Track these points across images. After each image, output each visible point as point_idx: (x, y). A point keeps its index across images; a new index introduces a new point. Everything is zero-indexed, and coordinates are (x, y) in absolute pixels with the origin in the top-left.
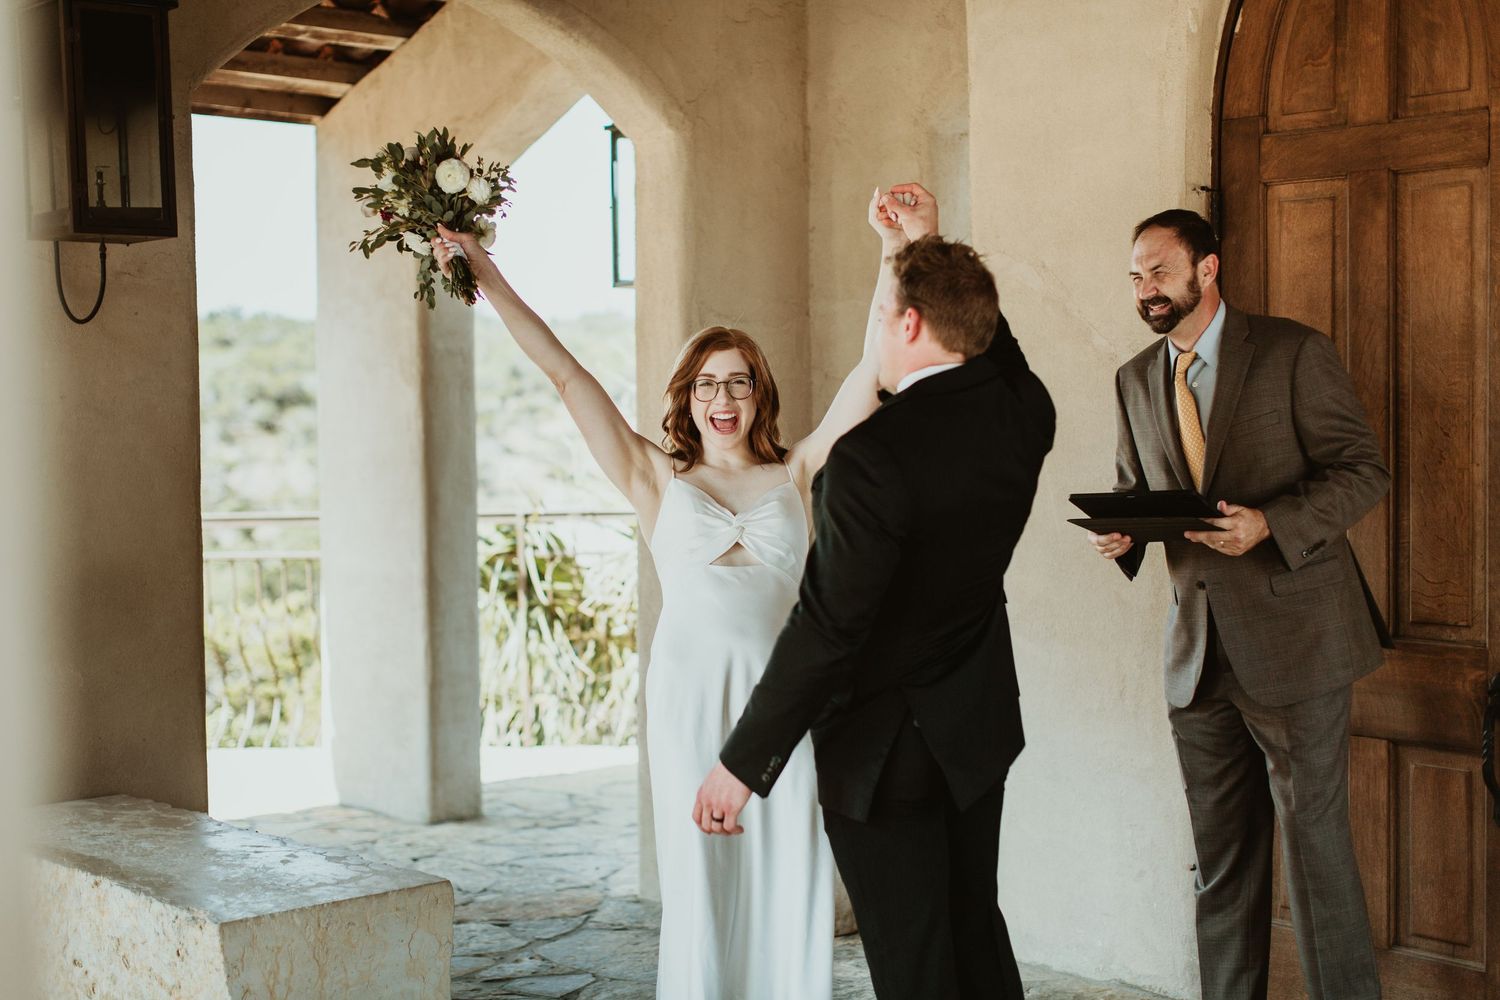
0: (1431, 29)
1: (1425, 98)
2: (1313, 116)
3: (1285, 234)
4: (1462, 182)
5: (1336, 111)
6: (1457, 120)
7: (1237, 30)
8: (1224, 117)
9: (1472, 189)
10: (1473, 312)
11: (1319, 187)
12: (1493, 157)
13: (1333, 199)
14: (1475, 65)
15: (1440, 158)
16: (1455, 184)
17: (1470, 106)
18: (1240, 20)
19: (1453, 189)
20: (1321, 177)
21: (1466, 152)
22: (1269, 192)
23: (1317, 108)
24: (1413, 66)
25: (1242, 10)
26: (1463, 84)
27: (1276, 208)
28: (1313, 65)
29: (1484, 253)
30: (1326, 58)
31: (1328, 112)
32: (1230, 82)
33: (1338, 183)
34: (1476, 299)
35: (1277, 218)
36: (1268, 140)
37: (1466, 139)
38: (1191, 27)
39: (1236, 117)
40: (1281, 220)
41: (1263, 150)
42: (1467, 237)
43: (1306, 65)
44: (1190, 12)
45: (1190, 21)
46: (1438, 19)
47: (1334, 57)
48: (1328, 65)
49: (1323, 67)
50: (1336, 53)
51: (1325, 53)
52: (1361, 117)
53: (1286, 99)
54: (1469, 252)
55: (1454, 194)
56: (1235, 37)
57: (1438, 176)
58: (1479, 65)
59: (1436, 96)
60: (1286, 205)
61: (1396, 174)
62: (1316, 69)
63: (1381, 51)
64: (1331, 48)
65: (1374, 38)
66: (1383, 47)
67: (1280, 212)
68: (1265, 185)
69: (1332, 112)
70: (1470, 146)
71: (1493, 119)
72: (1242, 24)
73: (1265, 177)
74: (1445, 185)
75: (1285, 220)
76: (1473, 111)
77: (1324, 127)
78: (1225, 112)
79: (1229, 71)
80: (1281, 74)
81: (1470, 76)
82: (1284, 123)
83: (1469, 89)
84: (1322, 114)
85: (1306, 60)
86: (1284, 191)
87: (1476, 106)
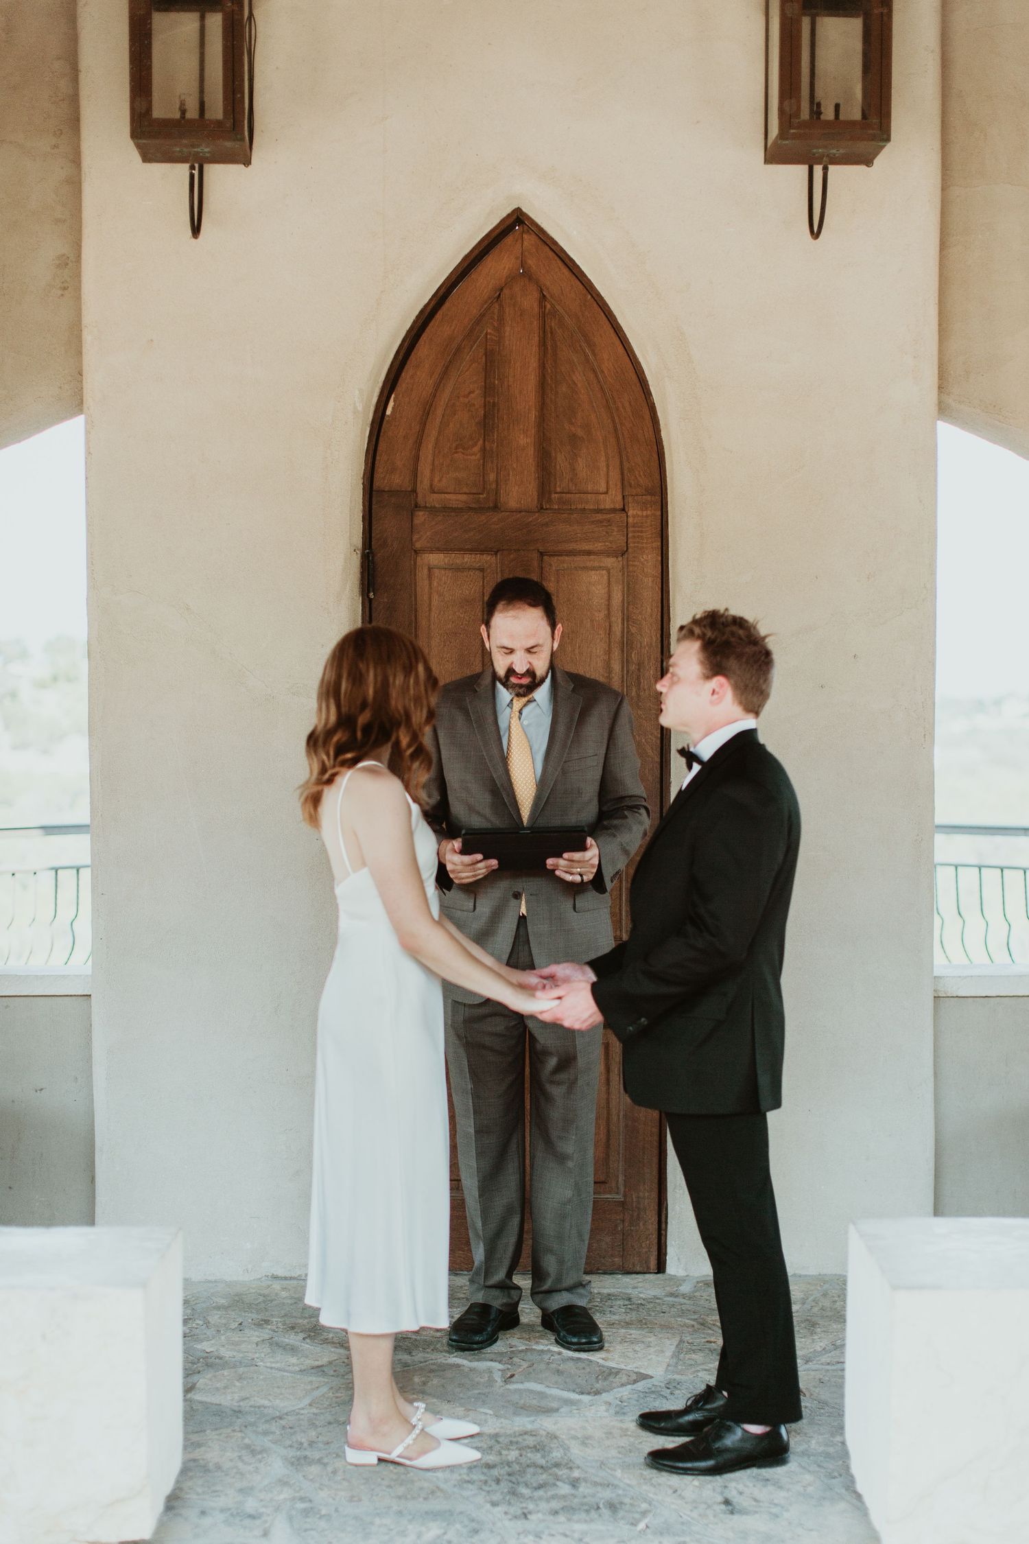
0: (574, 440)
1: (569, 496)
2: (464, 497)
3: (435, 597)
4: (600, 568)
5: (485, 495)
6: (600, 517)
7: (389, 412)
8: (374, 488)
9: (609, 573)
10: (610, 672)
11: (468, 559)
12: (630, 550)
13: (482, 570)
14: (611, 474)
15: (586, 547)
16: (593, 569)
17: (607, 507)
18: (391, 404)
19: (593, 572)
20: (472, 550)
21: (607, 544)
22: (419, 559)
23: (468, 492)
24: (558, 467)
25: (393, 396)
26: (603, 488)
27: (426, 571)
28: (463, 453)
29: (620, 625)
30: (476, 449)
31: (477, 496)
32: (381, 458)
33: (486, 558)
34: (612, 662)
35: (426, 582)
36: (421, 513)
37: (607, 532)
38: (357, 404)
39: (387, 489)
40: (430, 584)
41: (416, 521)
42: (606, 612)
43: (457, 453)
44: (357, 392)
45: (356, 399)
46: (580, 432)
47: (484, 450)
48: (478, 456)
49: (473, 457)
50: (484, 446)
51: (475, 444)
52: (513, 504)
53: (436, 480)
54: (607, 624)
55: (594, 576)
56: (386, 418)
57: (579, 560)
58: (615, 475)
59: (577, 495)
60: (436, 572)
61: (542, 554)
62: (466, 457)
63: (531, 451)
64: (481, 442)
65: (524, 440)
66: (532, 449)
67: (430, 576)
68: (415, 551)
69: (481, 496)
70: (611, 539)
71: (630, 520)
72: (393, 408)
73: (418, 545)
74: (585, 568)
75: (435, 584)
76: (614, 511)
77: (475, 509)
78: (377, 484)
79: (380, 448)
80: (430, 457)
81: (607, 483)
82: (434, 500)
83: (606, 493)
84: (471, 496)
85: (456, 448)
86: (435, 559)
87: (612, 506)
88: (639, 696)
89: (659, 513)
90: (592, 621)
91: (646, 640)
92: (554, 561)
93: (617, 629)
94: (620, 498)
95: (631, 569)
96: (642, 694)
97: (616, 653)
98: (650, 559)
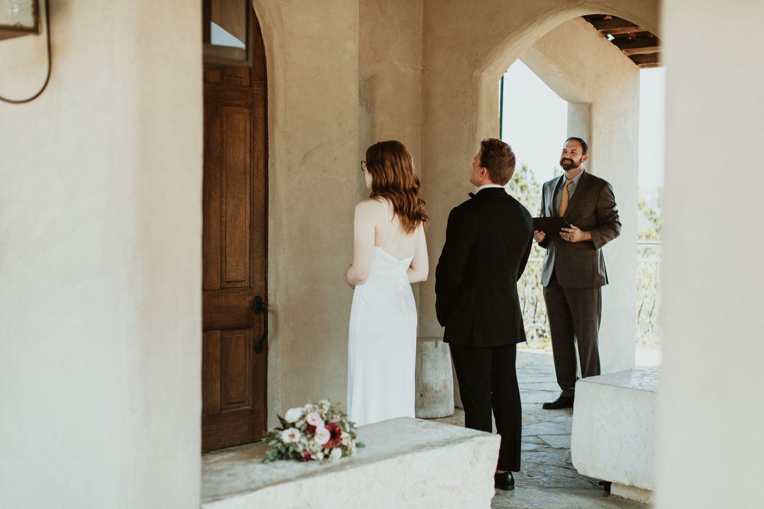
88: (257, 173)
89: (264, 89)
90: (240, 138)
91: (260, 148)
92: (225, 108)
93: (248, 142)
94: (249, 81)
95: (254, 114)
96: (259, 172)
97: (248, 154)
98: (260, 110)
